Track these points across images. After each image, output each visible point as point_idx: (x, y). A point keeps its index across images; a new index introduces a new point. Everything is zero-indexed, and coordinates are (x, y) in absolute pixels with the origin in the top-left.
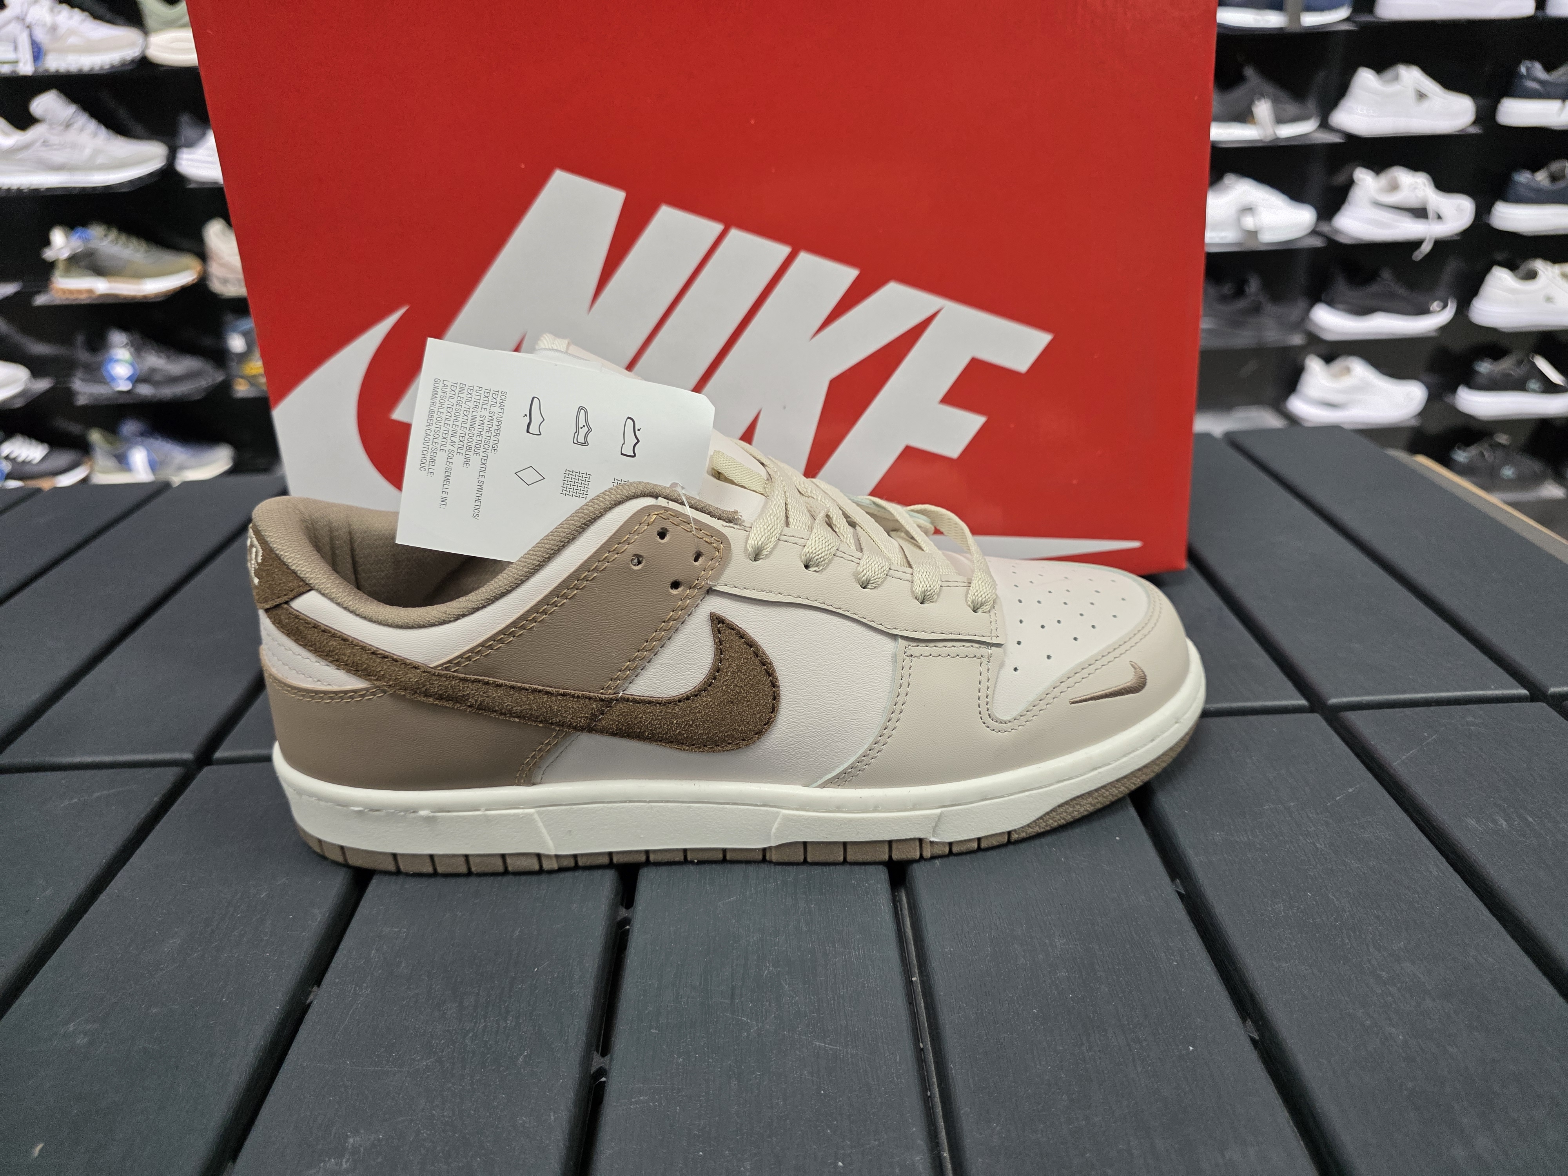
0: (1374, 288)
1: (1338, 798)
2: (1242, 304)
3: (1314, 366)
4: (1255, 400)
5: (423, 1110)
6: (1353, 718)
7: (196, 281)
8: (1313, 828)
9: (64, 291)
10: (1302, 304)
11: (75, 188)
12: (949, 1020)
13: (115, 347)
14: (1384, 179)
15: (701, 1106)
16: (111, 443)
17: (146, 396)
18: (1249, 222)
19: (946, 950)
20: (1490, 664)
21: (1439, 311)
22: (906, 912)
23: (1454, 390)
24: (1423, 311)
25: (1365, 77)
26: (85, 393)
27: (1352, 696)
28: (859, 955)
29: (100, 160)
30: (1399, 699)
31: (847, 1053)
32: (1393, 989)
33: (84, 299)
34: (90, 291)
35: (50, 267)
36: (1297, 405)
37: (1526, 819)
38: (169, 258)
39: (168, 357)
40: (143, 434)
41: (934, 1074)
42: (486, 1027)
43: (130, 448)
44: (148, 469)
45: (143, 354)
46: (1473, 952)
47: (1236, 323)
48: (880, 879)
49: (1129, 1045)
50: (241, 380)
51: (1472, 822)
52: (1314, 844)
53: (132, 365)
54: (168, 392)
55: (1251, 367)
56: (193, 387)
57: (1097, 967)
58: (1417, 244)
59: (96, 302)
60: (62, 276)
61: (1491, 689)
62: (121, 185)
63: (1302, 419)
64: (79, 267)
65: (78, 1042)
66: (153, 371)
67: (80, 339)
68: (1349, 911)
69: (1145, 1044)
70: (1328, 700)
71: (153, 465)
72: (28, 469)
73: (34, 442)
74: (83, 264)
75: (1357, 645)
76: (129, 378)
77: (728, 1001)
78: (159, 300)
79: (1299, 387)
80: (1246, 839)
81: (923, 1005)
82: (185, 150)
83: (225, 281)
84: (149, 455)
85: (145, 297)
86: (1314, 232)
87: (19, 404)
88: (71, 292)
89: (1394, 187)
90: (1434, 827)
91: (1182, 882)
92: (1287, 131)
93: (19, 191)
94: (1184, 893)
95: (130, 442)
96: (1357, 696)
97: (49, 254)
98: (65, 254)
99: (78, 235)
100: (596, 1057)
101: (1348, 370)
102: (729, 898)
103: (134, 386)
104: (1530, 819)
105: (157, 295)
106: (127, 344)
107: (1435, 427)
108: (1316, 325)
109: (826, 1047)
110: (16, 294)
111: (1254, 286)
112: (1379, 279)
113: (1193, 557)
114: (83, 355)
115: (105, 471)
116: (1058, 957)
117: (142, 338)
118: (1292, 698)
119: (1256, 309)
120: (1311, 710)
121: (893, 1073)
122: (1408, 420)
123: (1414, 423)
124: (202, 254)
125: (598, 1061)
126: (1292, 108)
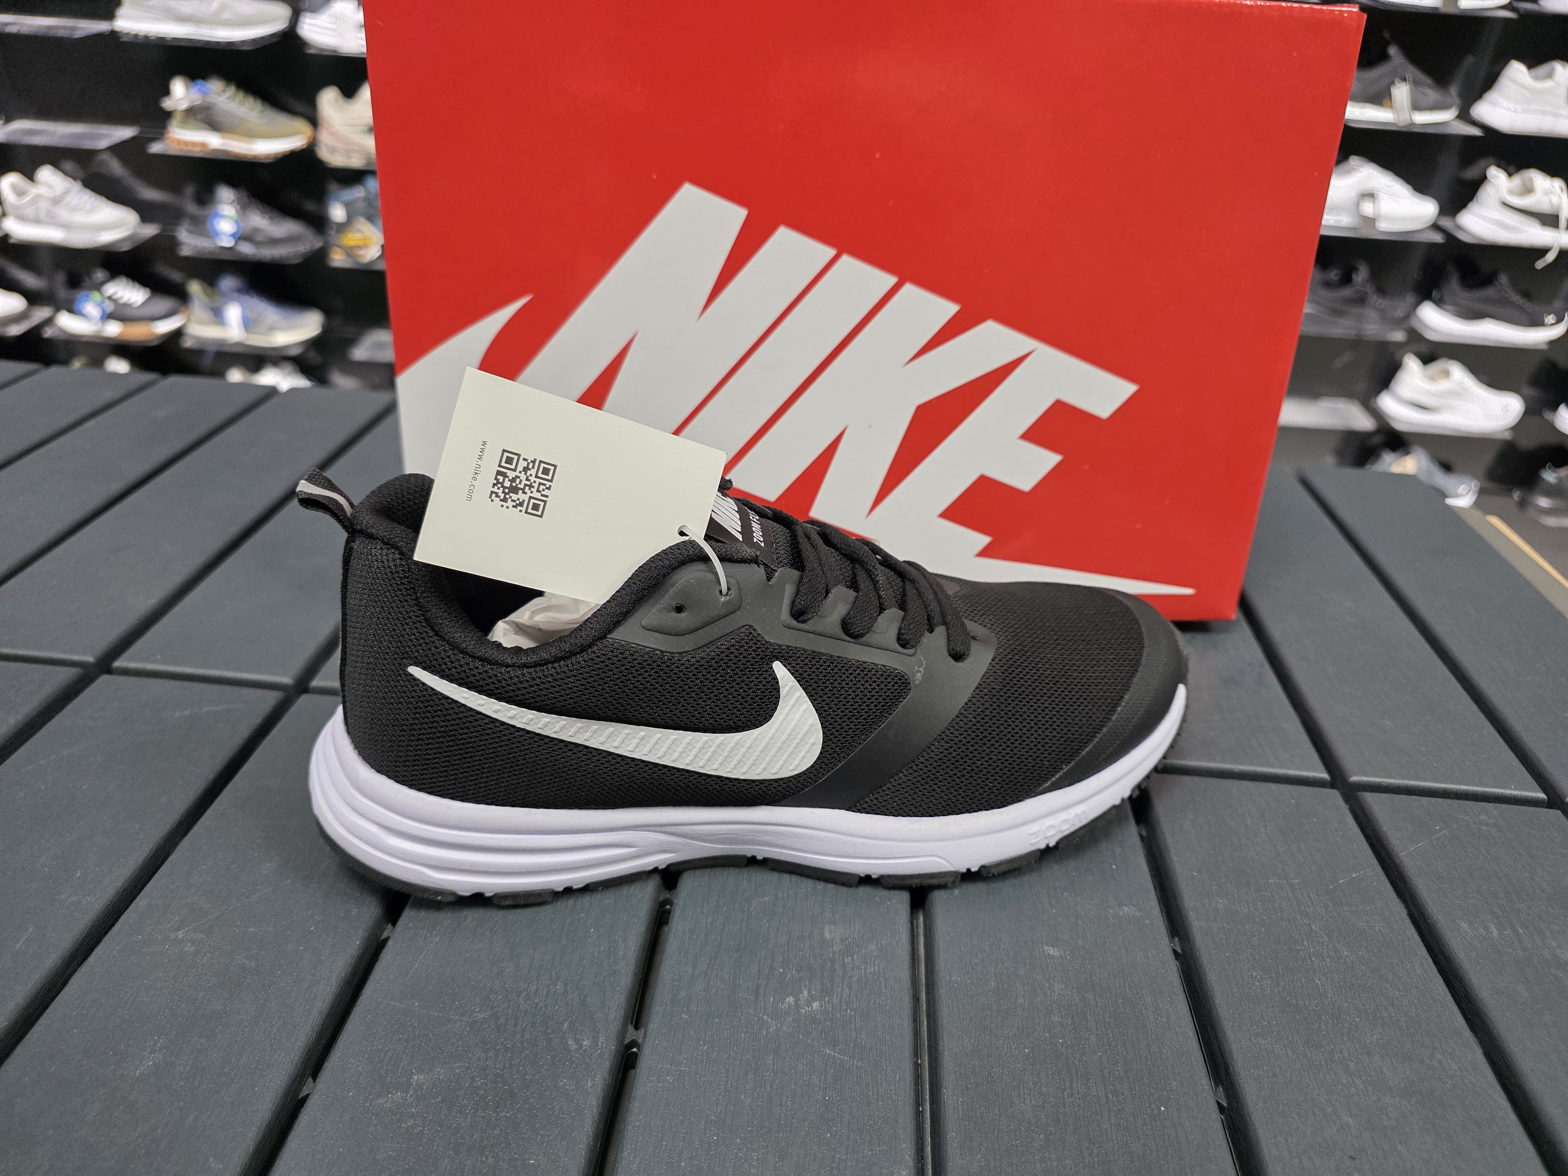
0: (1490, 292)
1: (1342, 881)
2: (1347, 292)
3: (1412, 365)
4: (1344, 391)
5: (479, 1059)
6: (1371, 799)
7: (304, 147)
8: (1312, 909)
9: (179, 142)
10: (1410, 298)
11: (199, 41)
12: (949, 1047)
13: (223, 202)
14: (1517, 180)
15: (720, 1094)
16: (208, 296)
17: (247, 255)
18: (1368, 208)
19: (953, 978)
20: (1516, 763)
21: (1552, 324)
22: (921, 931)
23: (1555, 408)
24: (1536, 322)
25: (1516, 70)
26: (190, 245)
27: (1374, 776)
28: (874, 971)
29: (226, 16)
30: (1418, 786)
31: (853, 1065)
32: (1358, 1082)
33: (197, 152)
34: (203, 145)
35: (167, 115)
36: (1387, 403)
37: (1518, 930)
38: (282, 120)
39: (271, 218)
40: (240, 291)
41: (928, 1091)
42: (537, 989)
43: (226, 303)
44: (242, 326)
45: (248, 213)
46: (1439, 1056)
47: (1337, 312)
48: (902, 900)
49: (1107, 1097)
50: (338, 250)
51: (1464, 926)
52: (1309, 925)
53: (237, 222)
54: (268, 253)
55: (1346, 357)
56: (292, 250)
57: (1089, 1017)
58: (1542, 252)
59: (208, 156)
60: (179, 127)
61: (1511, 789)
62: (244, 42)
63: (1390, 418)
64: (196, 119)
65: (186, 949)
66: (256, 230)
67: (190, 190)
68: (1331, 998)
69: (1121, 1097)
70: (1352, 776)
71: (248, 324)
72: (128, 312)
73: (137, 285)
74: (199, 117)
75: (1388, 723)
76: (233, 235)
77: (753, 998)
78: (268, 161)
79: (1393, 385)
80: (1247, 910)
81: (926, 1023)
82: (308, 14)
83: (333, 150)
84: (243, 312)
85: (255, 157)
86: (1435, 227)
87: (126, 247)
88: (186, 143)
89: (1528, 190)
90: (1427, 923)
91: (1180, 940)
92: (1422, 118)
93: (146, 37)
94: (1180, 952)
95: (227, 297)
96: (1378, 776)
97: (167, 104)
98: (184, 106)
99: (198, 87)
100: (631, 1028)
101: (1447, 374)
102: (763, 897)
103: (236, 243)
104: (1521, 931)
105: (268, 156)
106: (233, 202)
107: (1527, 443)
108: (1421, 321)
109: (834, 1056)
110: (134, 139)
111: (1361, 276)
112: (1496, 283)
113: (1245, 606)
114: (191, 208)
115: (201, 322)
116: (1055, 1002)
117: (249, 197)
118: (1314, 770)
119: (1361, 300)
120: (1332, 785)
121: (892, 1090)
122: (1501, 432)
123: (1507, 436)
124: (314, 121)
125: (631, 1034)
126: (1432, 95)
